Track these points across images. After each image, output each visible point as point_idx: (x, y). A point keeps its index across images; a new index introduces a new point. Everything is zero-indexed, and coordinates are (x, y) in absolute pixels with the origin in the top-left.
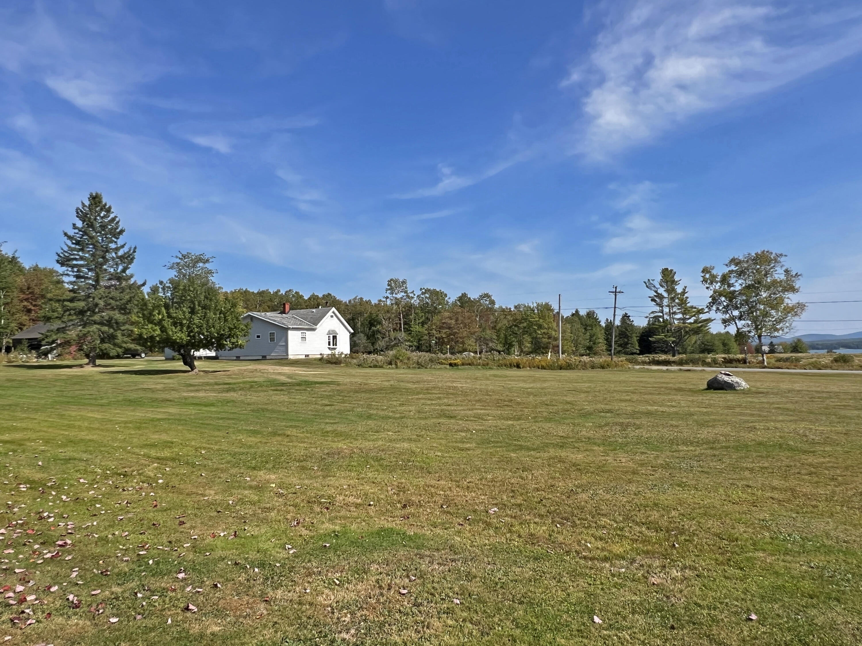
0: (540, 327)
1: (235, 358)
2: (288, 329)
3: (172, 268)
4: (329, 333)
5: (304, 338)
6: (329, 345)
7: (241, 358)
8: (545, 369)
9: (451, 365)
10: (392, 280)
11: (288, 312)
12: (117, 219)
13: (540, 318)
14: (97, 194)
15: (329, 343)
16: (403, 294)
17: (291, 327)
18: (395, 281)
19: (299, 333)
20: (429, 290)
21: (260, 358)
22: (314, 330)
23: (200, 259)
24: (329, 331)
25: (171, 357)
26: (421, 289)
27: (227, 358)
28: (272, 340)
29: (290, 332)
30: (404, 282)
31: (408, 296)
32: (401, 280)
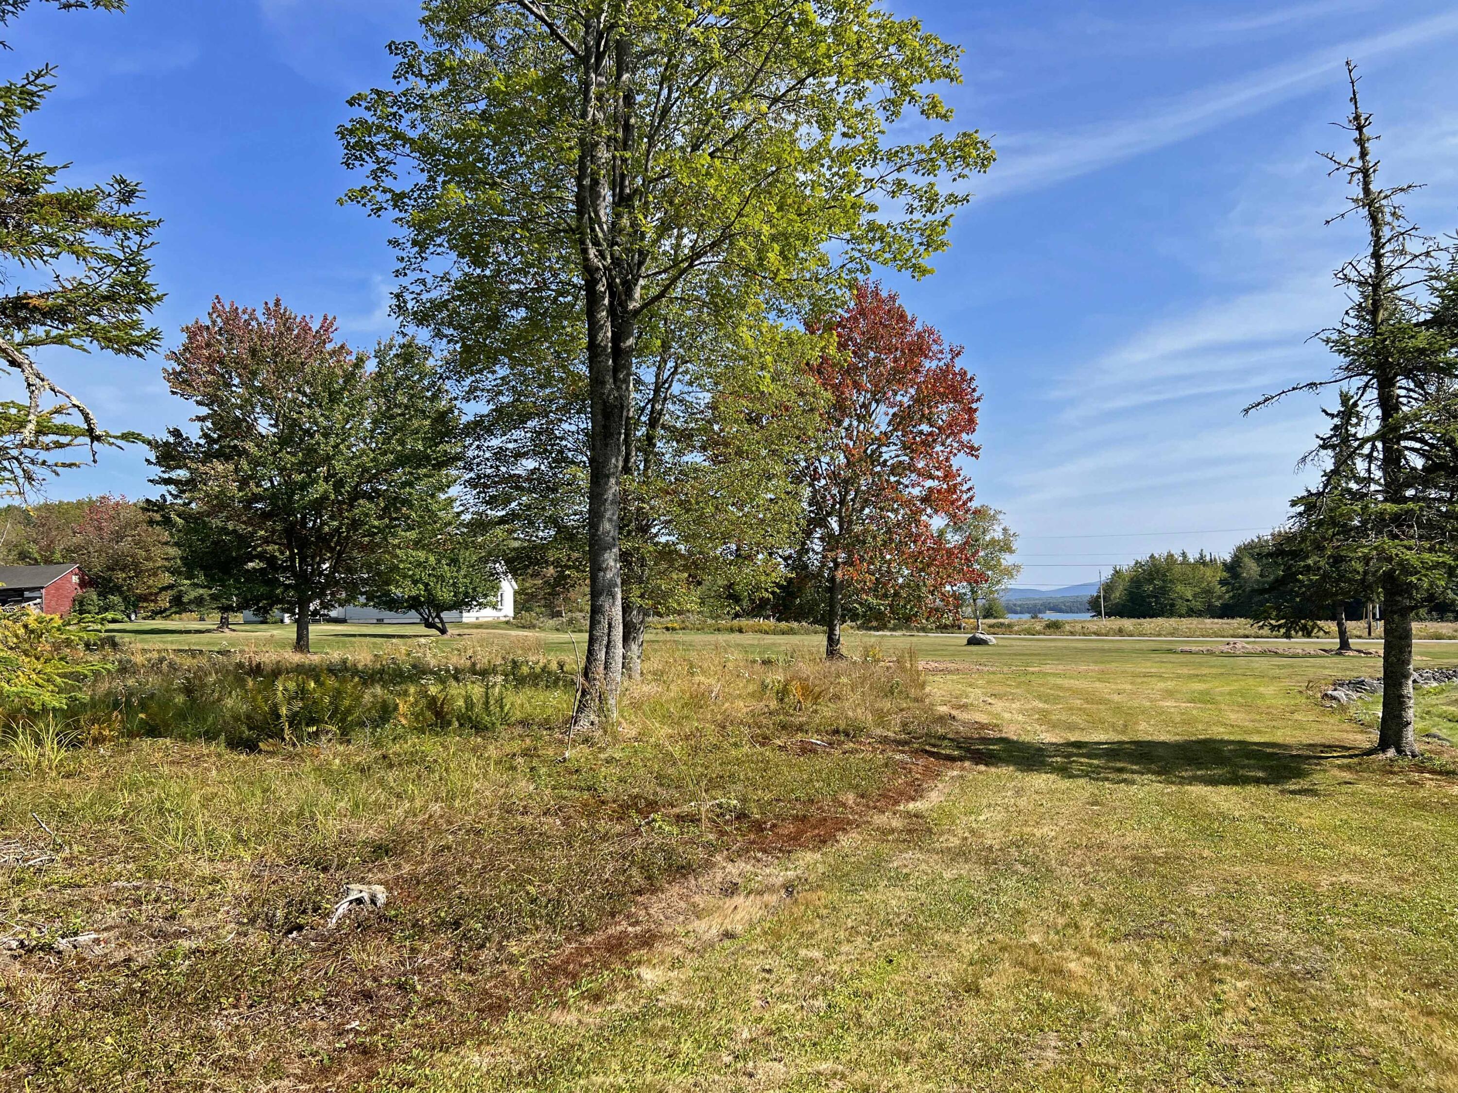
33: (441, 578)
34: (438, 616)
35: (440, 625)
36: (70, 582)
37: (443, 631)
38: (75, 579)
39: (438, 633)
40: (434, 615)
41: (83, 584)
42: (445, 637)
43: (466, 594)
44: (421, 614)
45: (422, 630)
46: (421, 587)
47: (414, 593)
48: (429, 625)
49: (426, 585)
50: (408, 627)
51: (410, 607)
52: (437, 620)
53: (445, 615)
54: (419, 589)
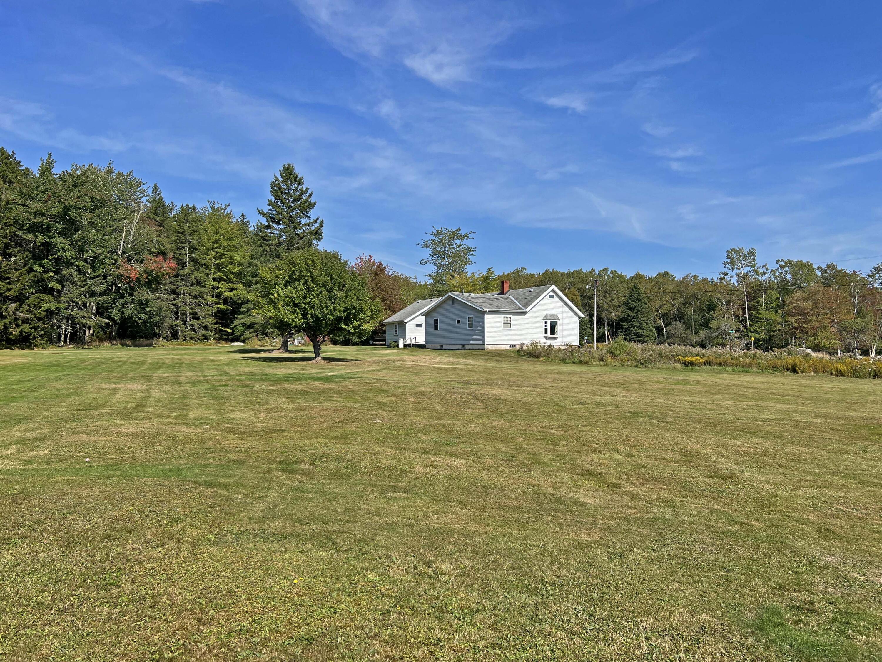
1: (439, 347)
2: (484, 312)
3: (426, 246)
4: (546, 318)
5: (507, 324)
6: (546, 332)
7: (444, 347)
8: (843, 375)
9: (686, 364)
10: (733, 250)
11: (507, 292)
12: (309, 192)
14: (289, 165)
15: (546, 331)
16: (749, 268)
17: (488, 310)
18: (739, 252)
19: (500, 318)
20: (790, 262)
21: (460, 347)
22: (524, 313)
23: (455, 235)
24: (546, 316)
26: (778, 261)
27: (432, 347)
28: (470, 325)
29: (487, 317)
30: (752, 253)
31: (756, 272)
32: (747, 250)
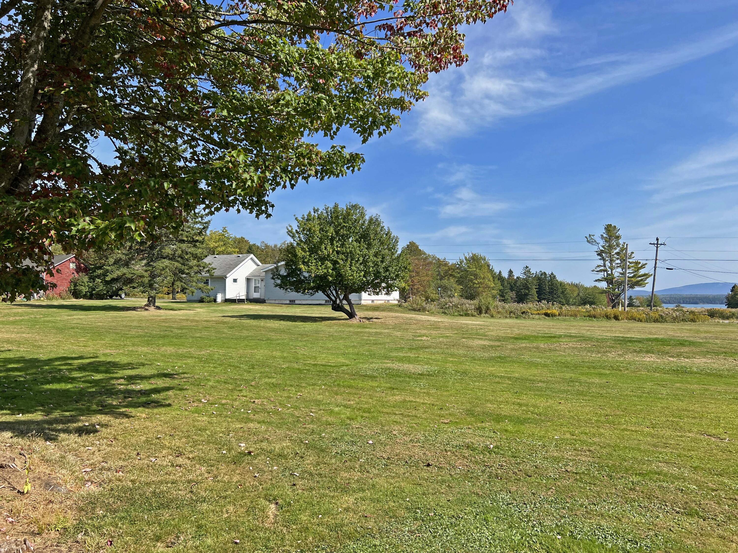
0: (476, 276)
13: (476, 268)
25: (199, 299)
33: (350, 255)
34: (346, 298)
35: (347, 307)
36: (69, 268)
37: (351, 315)
38: (72, 266)
39: (345, 316)
40: (342, 297)
41: (78, 269)
42: (354, 321)
43: (377, 275)
44: (328, 296)
45: (328, 311)
46: (329, 264)
47: (321, 272)
48: (337, 308)
49: (335, 263)
50: (315, 308)
51: (317, 288)
52: (344, 302)
53: (353, 297)
54: (326, 268)
